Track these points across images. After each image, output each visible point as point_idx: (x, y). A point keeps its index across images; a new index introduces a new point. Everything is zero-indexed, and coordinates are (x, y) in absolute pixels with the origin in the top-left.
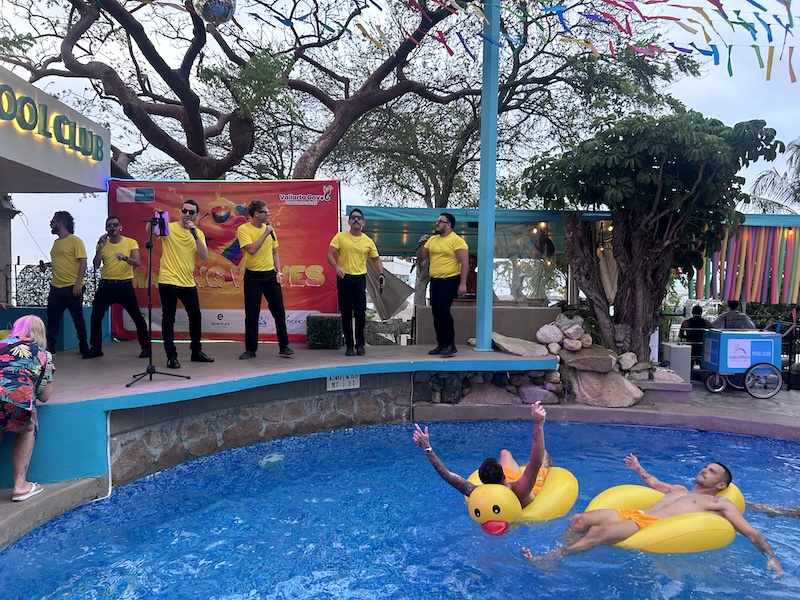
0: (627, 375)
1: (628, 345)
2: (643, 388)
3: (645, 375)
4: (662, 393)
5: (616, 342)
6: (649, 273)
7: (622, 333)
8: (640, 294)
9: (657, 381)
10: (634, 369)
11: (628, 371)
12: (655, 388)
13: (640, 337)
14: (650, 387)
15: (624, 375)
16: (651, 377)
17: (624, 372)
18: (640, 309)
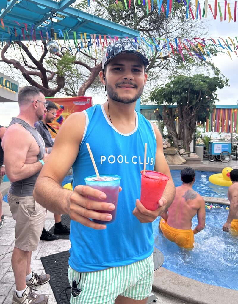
0: (182, 156)
1: (182, 147)
2: (187, 159)
3: (187, 155)
4: (192, 161)
5: (179, 146)
6: (188, 124)
7: (180, 143)
8: (185, 131)
9: (190, 157)
10: (184, 154)
11: (182, 154)
12: (190, 159)
13: (186, 144)
14: (188, 159)
15: (180, 156)
16: (189, 156)
17: (180, 155)
18: (186, 135)
